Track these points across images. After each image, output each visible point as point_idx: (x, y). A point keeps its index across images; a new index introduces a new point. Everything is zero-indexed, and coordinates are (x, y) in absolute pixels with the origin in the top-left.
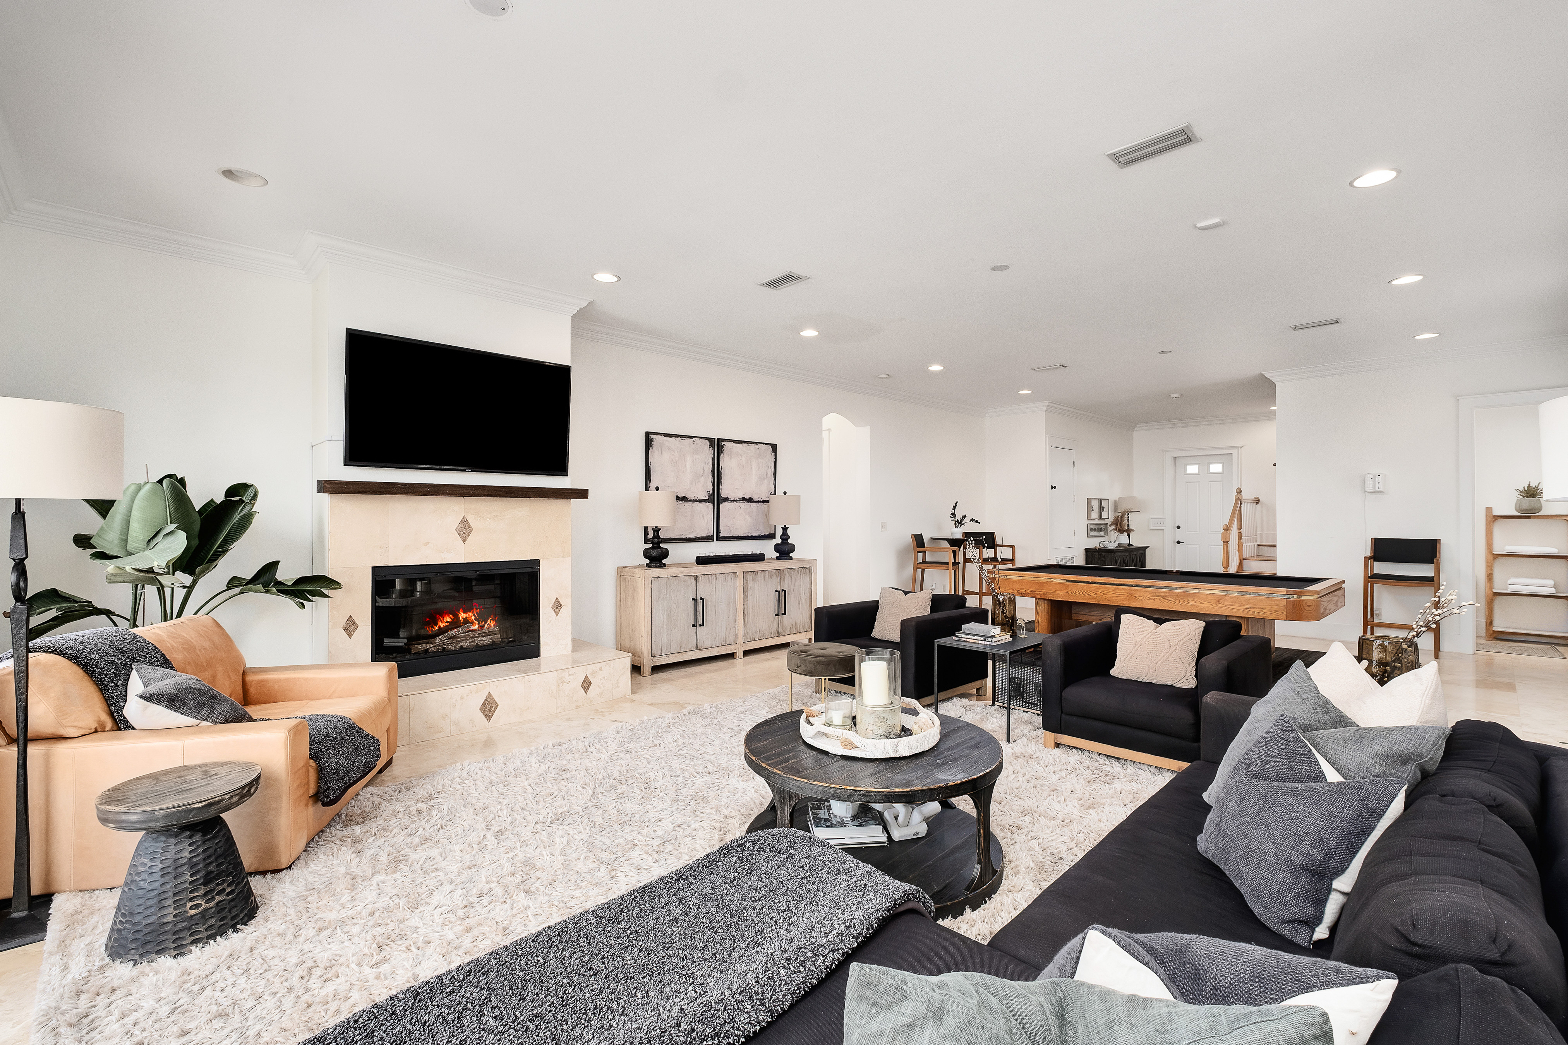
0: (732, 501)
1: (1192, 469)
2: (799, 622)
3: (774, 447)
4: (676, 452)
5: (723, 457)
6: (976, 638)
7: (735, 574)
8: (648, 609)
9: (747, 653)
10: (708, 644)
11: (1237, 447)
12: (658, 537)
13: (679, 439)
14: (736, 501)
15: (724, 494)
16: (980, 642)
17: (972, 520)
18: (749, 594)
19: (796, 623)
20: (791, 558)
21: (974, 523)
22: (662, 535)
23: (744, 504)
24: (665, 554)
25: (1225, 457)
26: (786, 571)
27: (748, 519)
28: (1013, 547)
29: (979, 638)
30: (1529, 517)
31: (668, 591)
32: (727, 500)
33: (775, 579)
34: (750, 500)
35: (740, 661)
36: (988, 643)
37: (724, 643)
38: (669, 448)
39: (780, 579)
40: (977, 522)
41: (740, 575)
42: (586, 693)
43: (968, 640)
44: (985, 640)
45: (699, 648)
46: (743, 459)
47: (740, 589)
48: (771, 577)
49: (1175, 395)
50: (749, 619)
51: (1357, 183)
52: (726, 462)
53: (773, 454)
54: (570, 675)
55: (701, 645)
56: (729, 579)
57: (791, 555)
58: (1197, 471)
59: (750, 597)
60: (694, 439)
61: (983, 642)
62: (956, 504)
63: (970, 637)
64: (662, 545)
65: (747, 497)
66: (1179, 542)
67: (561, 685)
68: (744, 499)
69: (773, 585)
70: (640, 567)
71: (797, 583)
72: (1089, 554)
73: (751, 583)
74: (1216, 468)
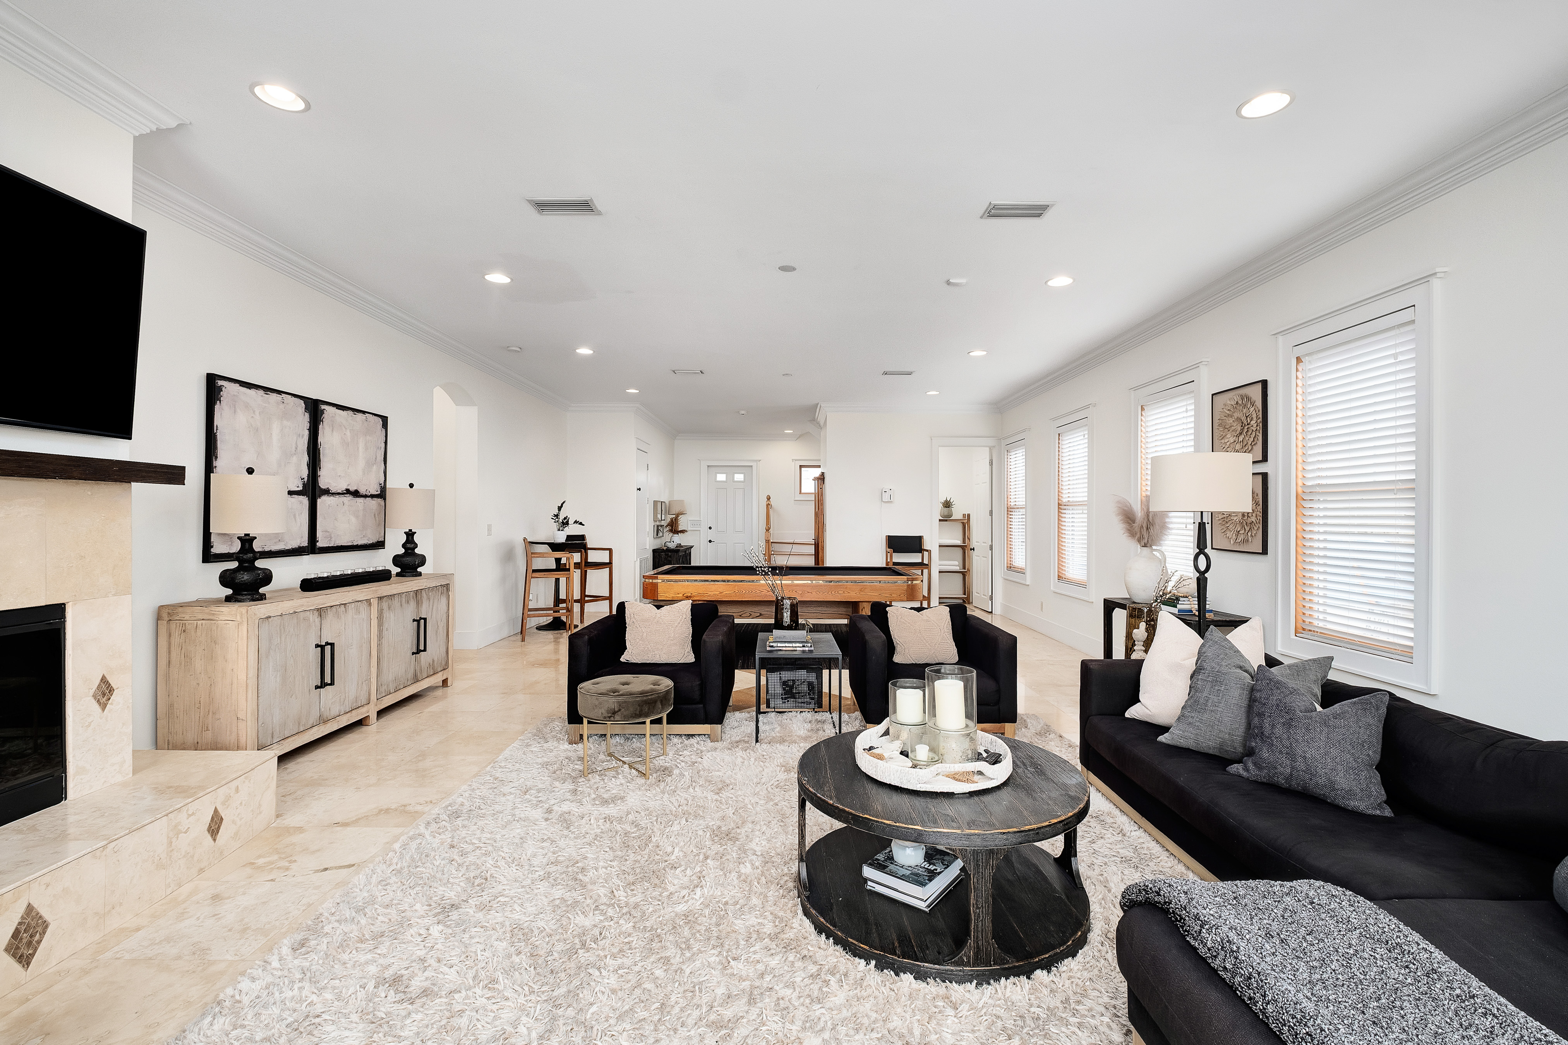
0: (333, 494)
1: (721, 477)
2: (436, 659)
3: (385, 420)
4: (257, 413)
5: (323, 428)
6: (794, 645)
7: (368, 601)
8: (253, 672)
9: (381, 713)
10: (335, 711)
11: (756, 461)
12: (251, 550)
13: (261, 392)
14: (339, 494)
15: (323, 483)
16: (798, 649)
17: (576, 522)
18: (385, 629)
19: (433, 661)
20: (420, 574)
21: (577, 525)
22: (257, 546)
23: (348, 499)
24: (267, 577)
25: (747, 469)
26: (423, 592)
27: (353, 520)
28: (610, 550)
29: (798, 645)
30: (946, 520)
31: (283, 639)
32: (327, 492)
33: (413, 604)
34: (356, 494)
35: (374, 725)
36: (807, 649)
37: (354, 706)
38: (247, 406)
39: (418, 603)
40: (581, 524)
41: (374, 602)
42: (215, 840)
43: (784, 649)
44: (803, 646)
45: (323, 720)
46: (348, 433)
47: (375, 622)
48: (408, 602)
49: (743, 412)
50: (384, 664)
51: (1050, 283)
52: (326, 437)
53: (384, 431)
54: (190, 816)
55: (327, 714)
56: (361, 609)
57: (419, 570)
58: (725, 479)
59: (385, 633)
60: (284, 395)
61: (802, 649)
62: (562, 505)
63: (787, 645)
64: (260, 564)
65: (352, 489)
66: (710, 541)
67: (174, 840)
68: (348, 492)
69: (410, 612)
70: (216, 602)
71: (434, 607)
72: (657, 554)
73: (386, 614)
74: (739, 477)
